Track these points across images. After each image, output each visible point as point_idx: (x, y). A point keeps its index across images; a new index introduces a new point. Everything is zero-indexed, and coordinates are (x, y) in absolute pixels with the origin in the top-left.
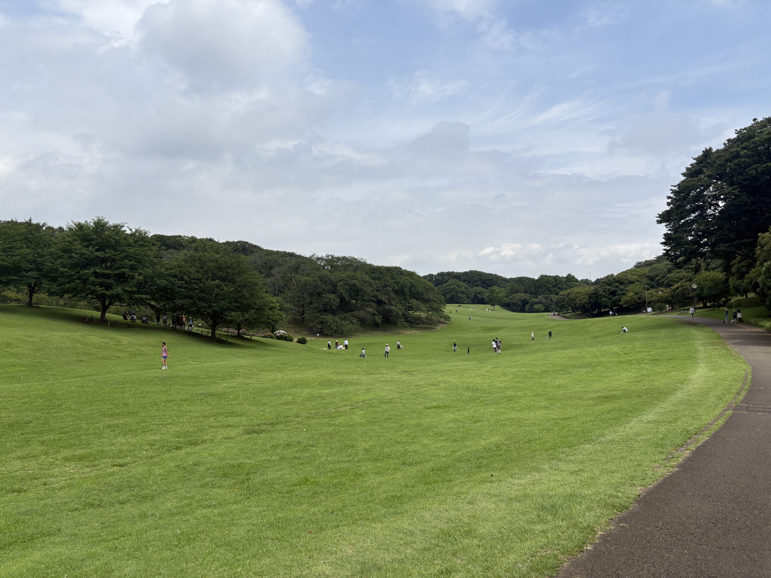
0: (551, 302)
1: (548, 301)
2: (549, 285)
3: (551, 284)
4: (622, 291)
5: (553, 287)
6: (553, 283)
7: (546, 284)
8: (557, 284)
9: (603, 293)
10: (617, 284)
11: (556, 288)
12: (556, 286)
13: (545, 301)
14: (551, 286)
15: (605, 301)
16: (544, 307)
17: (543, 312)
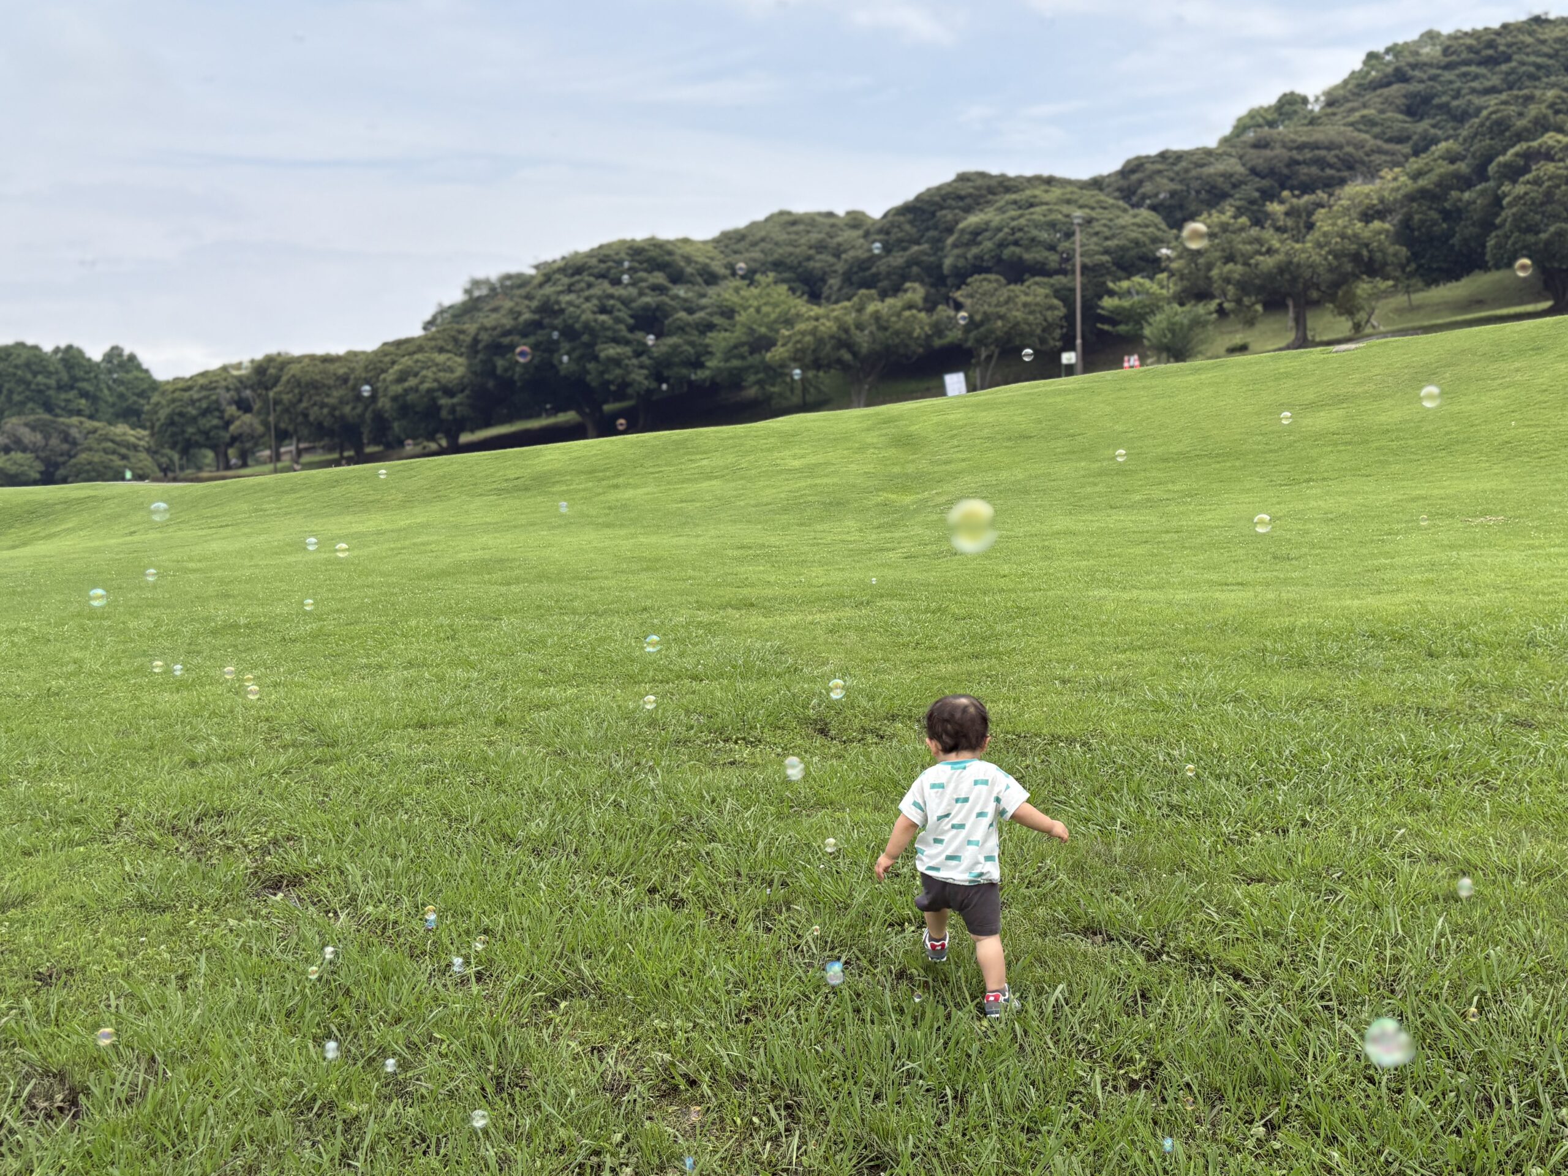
0: (65, 447)
1: (54, 441)
2: (40, 378)
3: (49, 374)
4: (690, 311)
5: (60, 388)
6: (57, 372)
7: (29, 376)
8: (75, 379)
9: (603, 317)
10: (659, 278)
11: (71, 395)
12: (72, 388)
13: (38, 437)
14: (52, 382)
15: (616, 362)
16: (39, 466)
17: (35, 483)
